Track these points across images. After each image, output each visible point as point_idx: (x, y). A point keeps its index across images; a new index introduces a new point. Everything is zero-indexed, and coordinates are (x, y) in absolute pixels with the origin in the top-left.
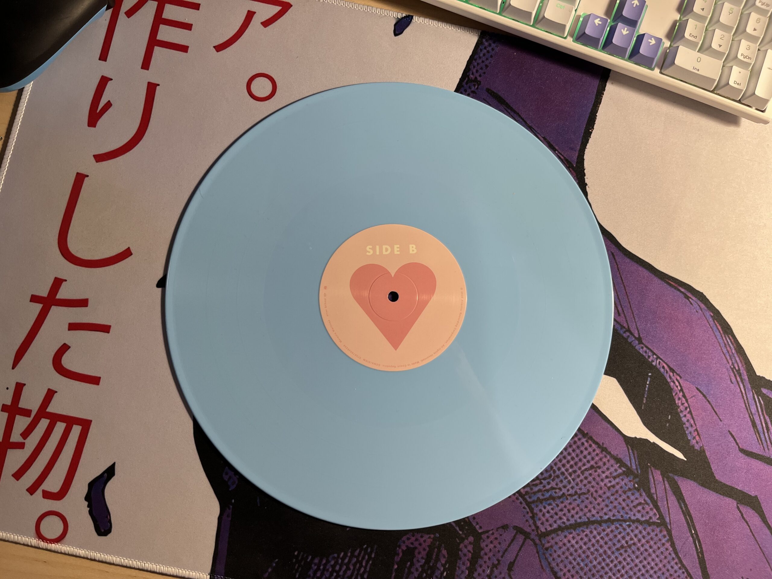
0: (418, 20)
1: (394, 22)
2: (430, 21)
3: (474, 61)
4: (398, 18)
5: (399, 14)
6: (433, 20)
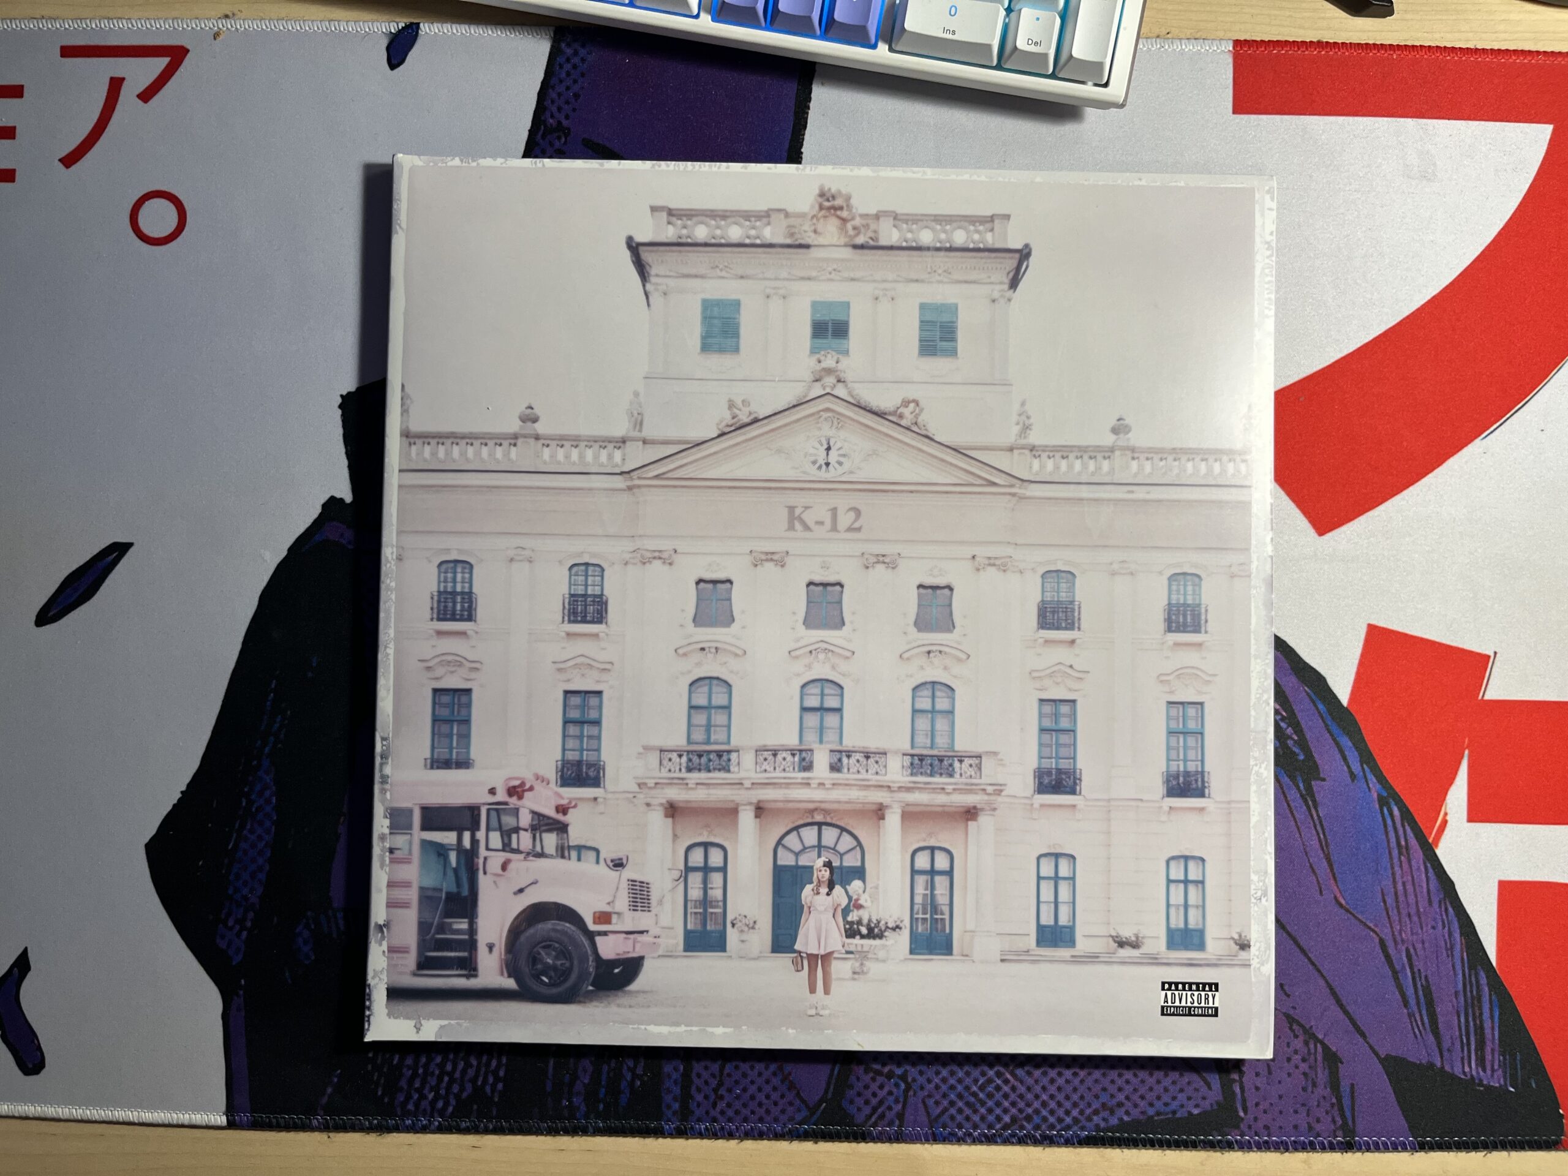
0: (430, 29)
1: (384, 42)
2: (454, 26)
3: (550, 90)
4: (391, 32)
5: (391, 24)
6: (460, 24)
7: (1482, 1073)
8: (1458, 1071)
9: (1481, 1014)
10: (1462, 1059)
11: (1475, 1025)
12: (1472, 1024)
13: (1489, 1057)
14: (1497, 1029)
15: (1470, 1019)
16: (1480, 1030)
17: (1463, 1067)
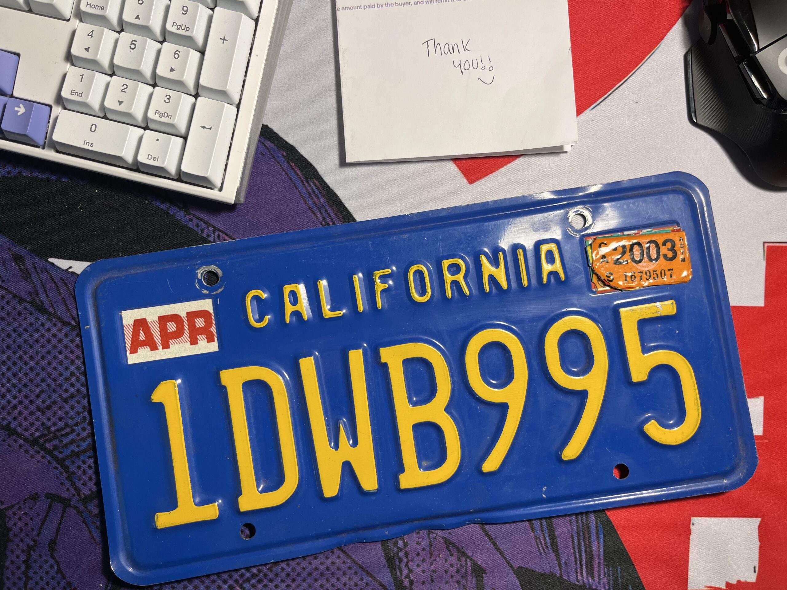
7: (590, 580)
8: (573, 579)
9: (590, 536)
10: (576, 570)
11: (585, 544)
12: (583, 544)
13: (596, 569)
14: (602, 548)
15: (582, 540)
16: (589, 548)
17: (577, 576)
